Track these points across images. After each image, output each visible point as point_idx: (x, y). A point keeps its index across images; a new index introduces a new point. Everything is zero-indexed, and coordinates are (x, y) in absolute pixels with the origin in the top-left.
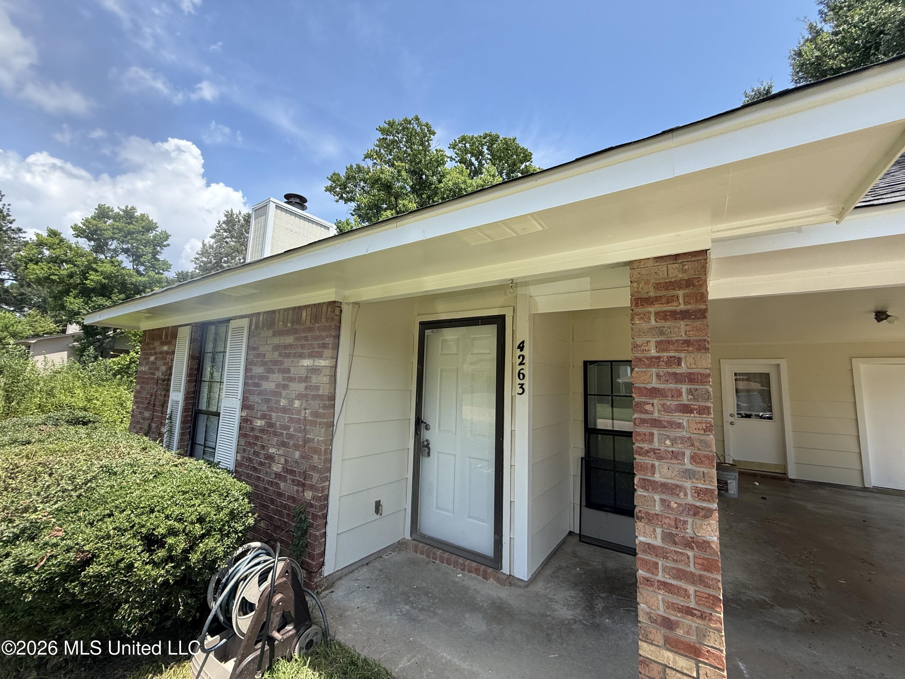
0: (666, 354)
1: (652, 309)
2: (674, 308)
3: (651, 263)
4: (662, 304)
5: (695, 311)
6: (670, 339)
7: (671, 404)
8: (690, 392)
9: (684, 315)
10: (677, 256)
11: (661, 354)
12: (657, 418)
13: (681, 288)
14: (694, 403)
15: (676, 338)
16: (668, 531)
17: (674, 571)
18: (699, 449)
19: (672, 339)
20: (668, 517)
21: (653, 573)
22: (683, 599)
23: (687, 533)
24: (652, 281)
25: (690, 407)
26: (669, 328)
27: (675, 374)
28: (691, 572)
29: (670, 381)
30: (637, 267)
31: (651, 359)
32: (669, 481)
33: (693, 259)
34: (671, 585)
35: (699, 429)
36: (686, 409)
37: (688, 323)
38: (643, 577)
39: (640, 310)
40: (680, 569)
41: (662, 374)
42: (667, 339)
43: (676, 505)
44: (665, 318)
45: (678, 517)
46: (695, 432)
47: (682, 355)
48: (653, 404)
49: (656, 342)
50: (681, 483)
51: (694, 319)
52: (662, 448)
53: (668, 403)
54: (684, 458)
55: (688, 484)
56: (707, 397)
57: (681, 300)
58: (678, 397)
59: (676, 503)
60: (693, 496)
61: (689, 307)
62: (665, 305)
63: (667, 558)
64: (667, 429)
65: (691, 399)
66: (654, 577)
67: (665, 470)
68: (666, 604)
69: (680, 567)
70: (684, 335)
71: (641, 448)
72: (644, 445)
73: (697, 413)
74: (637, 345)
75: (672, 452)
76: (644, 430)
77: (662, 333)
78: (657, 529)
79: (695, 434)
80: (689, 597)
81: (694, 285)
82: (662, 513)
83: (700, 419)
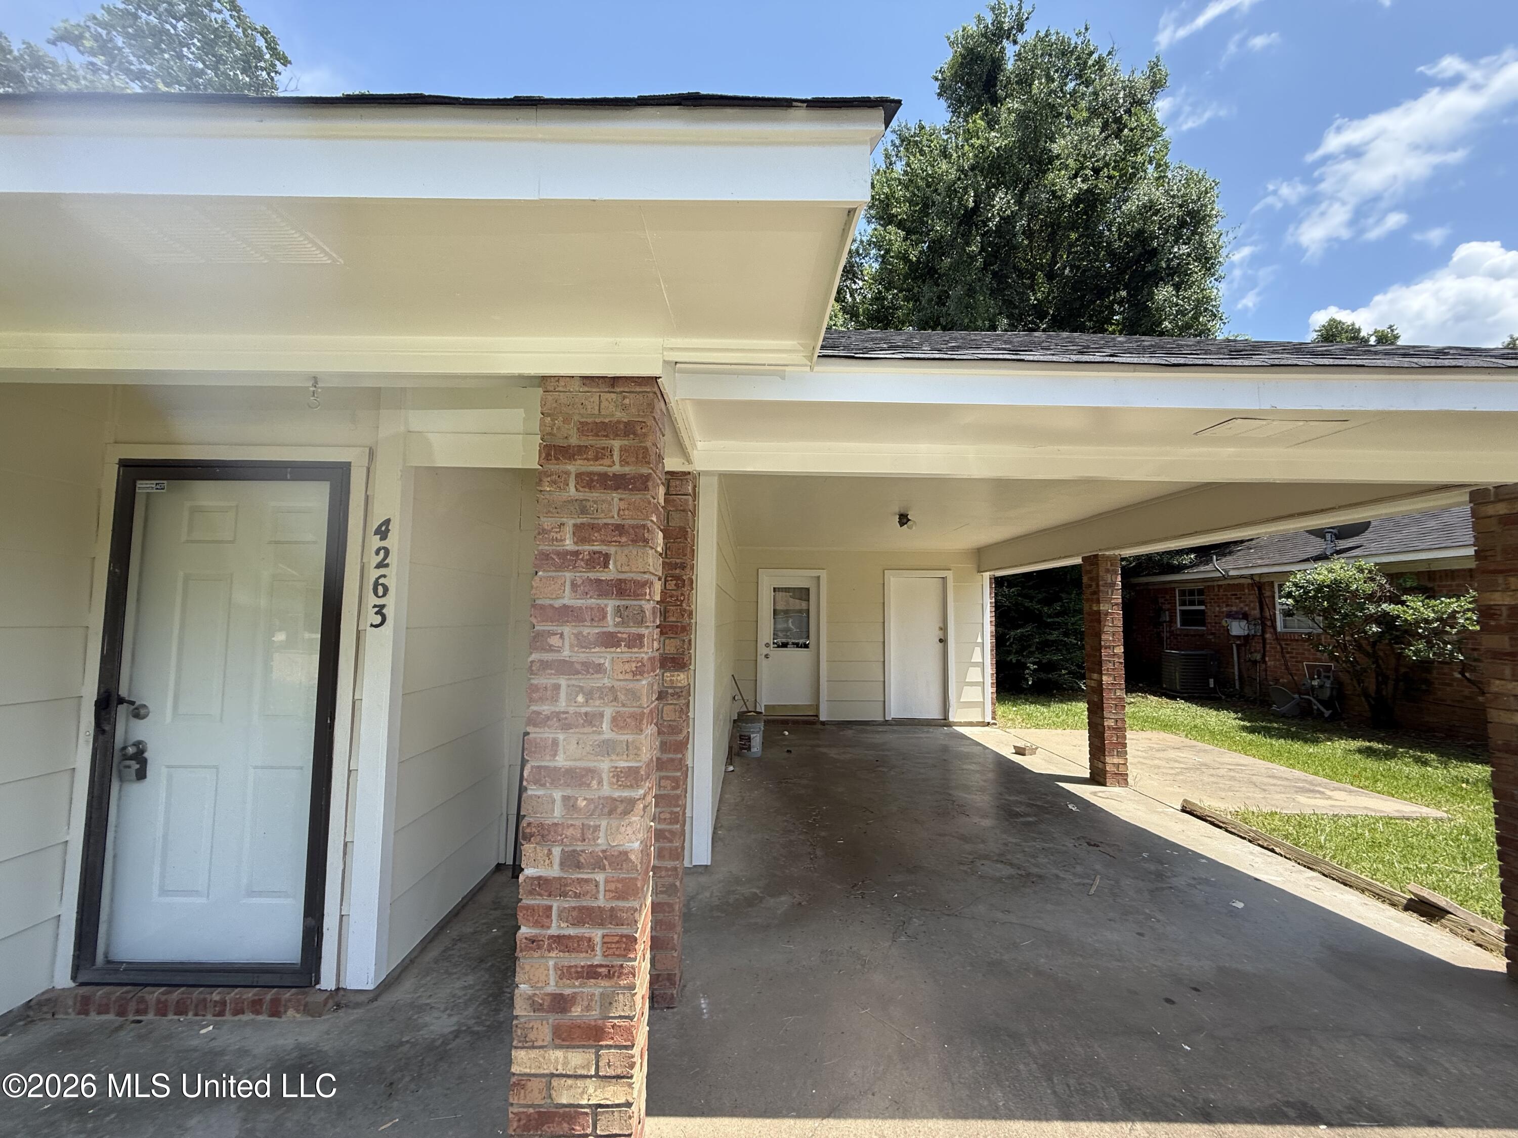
0: (587, 548)
1: (572, 468)
2: (605, 469)
3: (576, 386)
4: (588, 460)
5: (633, 478)
6: (596, 521)
7: (589, 633)
8: (618, 611)
9: (619, 482)
10: (614, 381)
11: (580, 548)
12: (567, 659)
13: (617, 435)
14: (622, 630)
15: (605, 521)
16: (571, 849)
17: (575, 914)
18: (624, 705)
19: (600, 521)
20: (572, 825)
21: (542, 926)
22: (584, 955)
23: (598, 845)
24: (576, 418)
25: (617, 637)
26: (595, 502)
27: (599, 581)
28: (599, 907)
29: (591, 593)
30: (552, 389)
31: (563, 555)
32: (579, 764)
33: (638, 389)
34: (569, 937)
35: (626, 672)
36: (610, 640)
37: (624, 496)
38: (526, 938)
39: (553, 467)
40: (584, 907)
41: (579, 582)
42: (592, 521)
43: (584, 803)
44: (590, 486)
45: (586, 822)
46: (621, 677)
47: (612, 550)
48: (562, 635)
49: (575, 525)
50: (596, 764)
51: (631, 490)
52: (571, 710)
53: (586, 631)
54: (602, 723)
55: (605, 765)
56: (640, 619)
57: (616, 457)
58: (600, 620)
59: (585, 799)
60: (611, 784)
61: (627, 469)
62: (592, 463)
63: (564, 894)
64: (580, 676)
65: (618, 623)
66: (544, 932)
67: (573, 746)
68: (559, 972)
69: (585, 904)
70: (616, 516)
71: (539, 713)
72: (545, 708)
73: (625, 646)
74: (544, 530)
75: (586, 714)
76: (546, 681)
77: (584, 511)
78: (553, 850)
79: (620, 680)
80: (593, 950)
81: (635, 434)
82: (563, 820)
83: (630, 655)
